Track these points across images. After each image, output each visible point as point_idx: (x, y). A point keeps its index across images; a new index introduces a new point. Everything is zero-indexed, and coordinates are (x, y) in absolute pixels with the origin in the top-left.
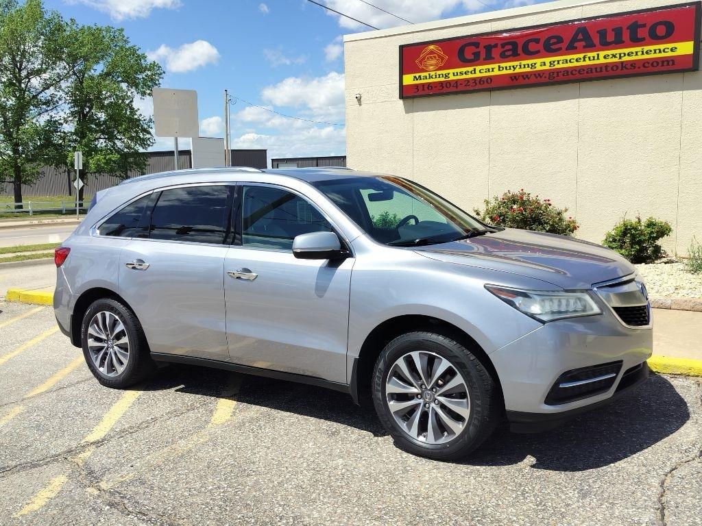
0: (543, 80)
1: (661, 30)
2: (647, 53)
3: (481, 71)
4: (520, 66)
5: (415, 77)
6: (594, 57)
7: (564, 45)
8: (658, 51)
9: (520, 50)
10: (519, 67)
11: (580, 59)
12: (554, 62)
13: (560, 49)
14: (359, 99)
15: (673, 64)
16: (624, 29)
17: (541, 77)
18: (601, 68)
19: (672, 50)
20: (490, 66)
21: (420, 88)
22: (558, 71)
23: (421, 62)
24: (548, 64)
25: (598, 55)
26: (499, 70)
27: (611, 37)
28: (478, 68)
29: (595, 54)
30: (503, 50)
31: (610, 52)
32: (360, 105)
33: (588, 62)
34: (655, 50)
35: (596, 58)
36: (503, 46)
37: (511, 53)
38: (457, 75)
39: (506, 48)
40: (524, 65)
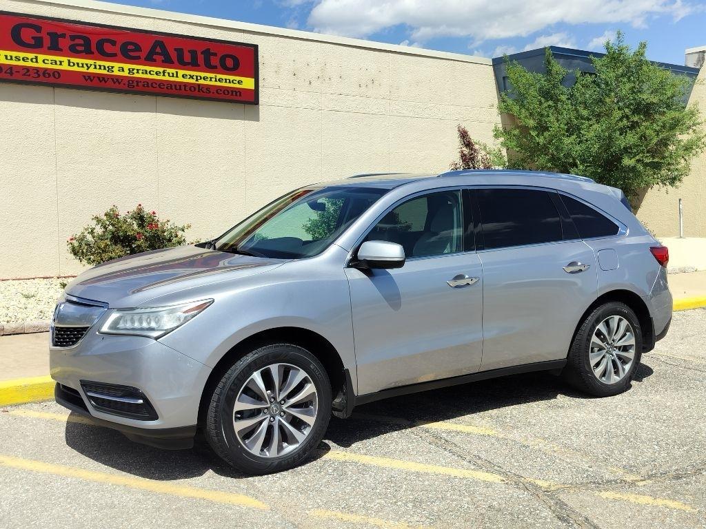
0: (121, 86)
1: (230, 63)
2: (219, 80)
3: (45, 61)
4: (95, 66)
6: (173, 74)
7: (143, 54)
8: (228, 81)
9: (94, 48)
10: (93, 66)
11: (160, 73)
12: (133, 70)
13: (139, 58)
15: (240, 95)
16: (199, 53)
17: (119, 83)
18: (180, 86)
19: (239, 83)
20: (58, 59)
22: (139, 80)
24: (127, 71)
25: (177, 72)
26: (69, 65)
27: (188, 58)
28: (41, 57)
29: (173, 71)
30: (73, 43)
31: (187, 73)
33: (167, 78)
34: (226, 80)
35: (175, 75)
36: (73, 38)
37: (83, 48)
38: (11, 59)
39: (77, 41)
40: (100, 66)
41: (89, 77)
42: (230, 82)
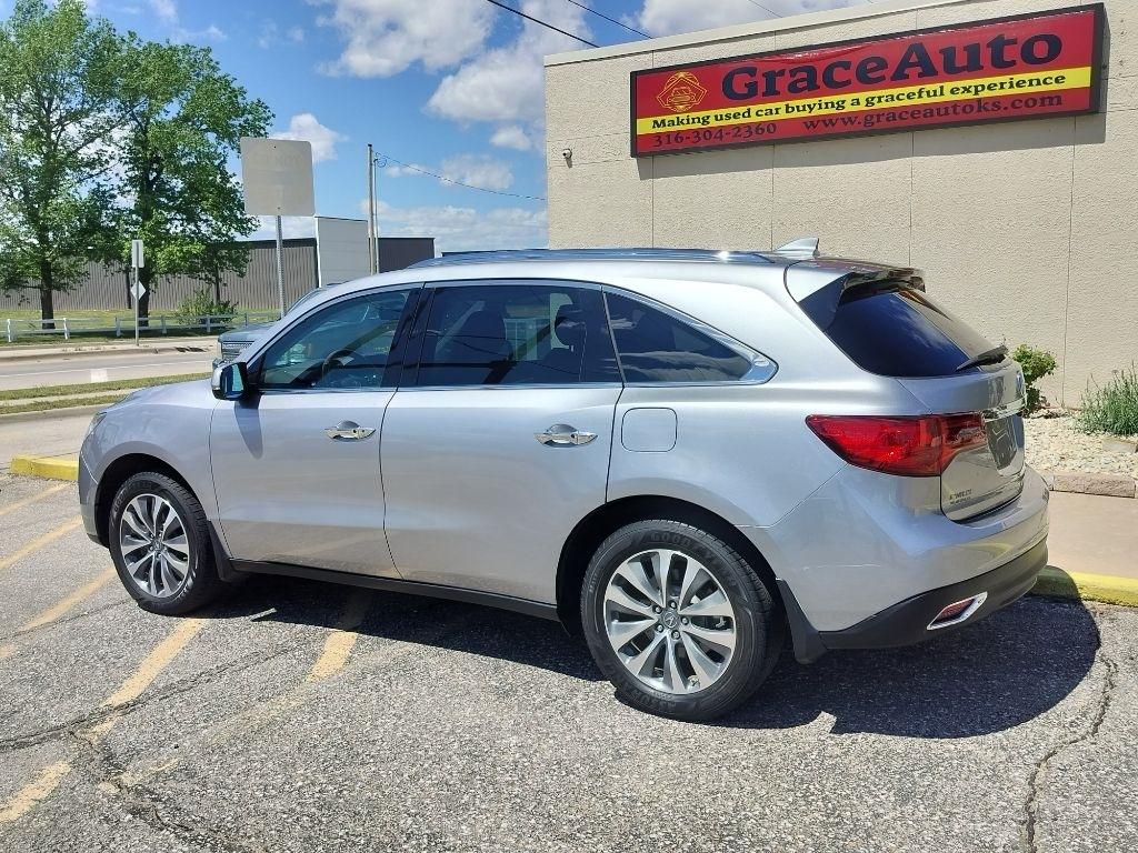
0: (856, 128)
1: (1041, 49)
2: (1018, 85)
4: (820, 105)
5: (655, 122)
6: (935, 91)
7: (889, 73)
8: (1034, 83)
9: (820, 81)
10: (817, 106)
11: (914, 94)
12: (873, 98)
13: (883, 78)
14: (568, 158)
15: (1059, 103)
16: (983, 47)
17: (853, 123)
18: (946, 109)
19: (1057, 80)
20: (773, 106)
21: (665, 140)
22: (880, 114)
23: (664, 98)
24: (863, 103)
25: (942, 88)
26: (787, 112)
27: (961, 60)
28: (754, 109)
29: (936, 86)
30: (792, 80)
31: (960, 84)
32: (570, 166)
33: (925, 100)
34: (1031, 81)
35: (938, 93)
36: (793, 73)
37: (805, 84)
38: (721, 119)
39: (798, 76)
40: (827, 104)
41: (811, 123)
42: (1039, 84)
